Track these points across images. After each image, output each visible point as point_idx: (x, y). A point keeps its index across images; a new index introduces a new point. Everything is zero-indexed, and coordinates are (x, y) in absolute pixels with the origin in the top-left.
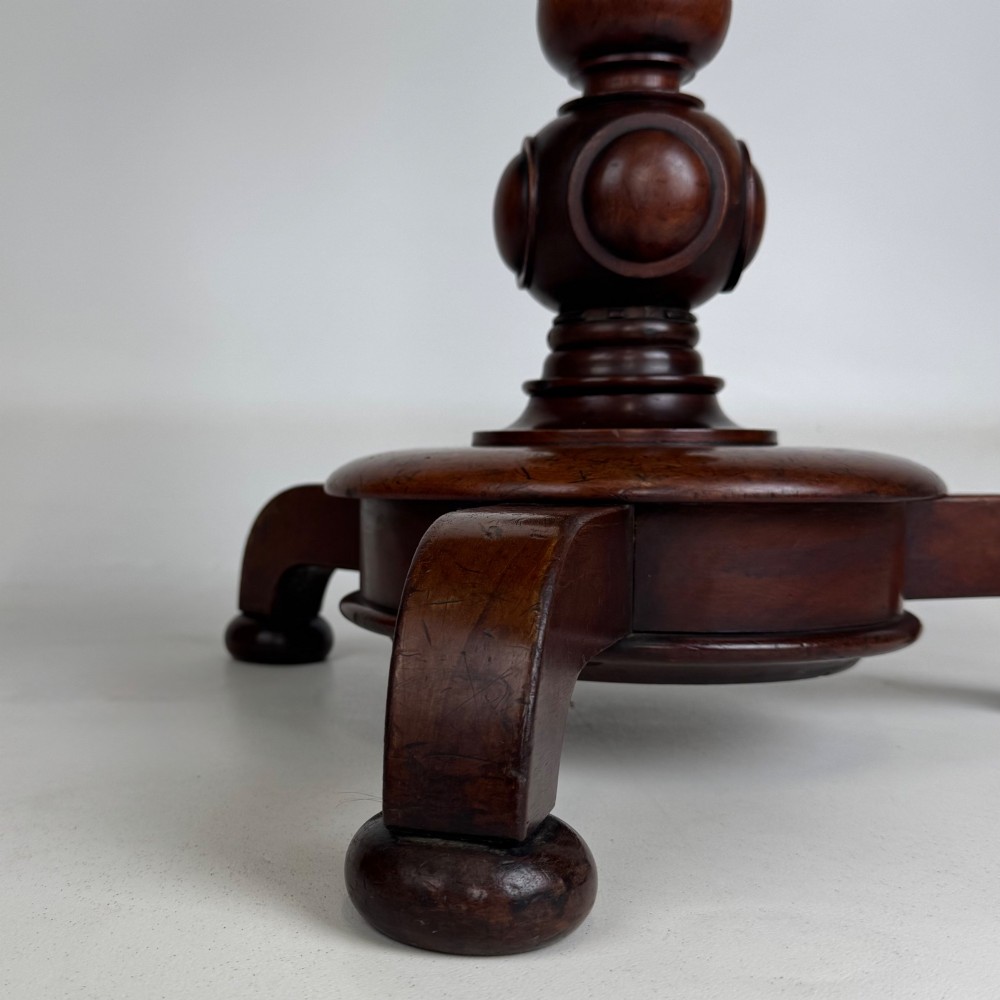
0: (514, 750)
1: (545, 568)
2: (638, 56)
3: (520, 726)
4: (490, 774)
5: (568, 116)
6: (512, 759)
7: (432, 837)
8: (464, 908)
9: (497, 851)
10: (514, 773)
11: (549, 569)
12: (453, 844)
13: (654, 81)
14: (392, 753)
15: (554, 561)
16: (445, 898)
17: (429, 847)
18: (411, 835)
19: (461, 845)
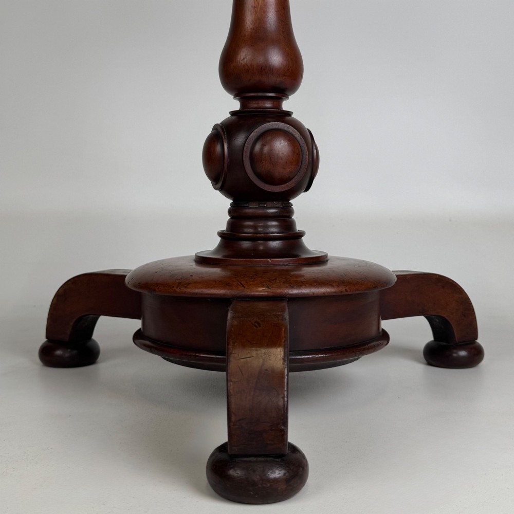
0: (282, 418)
1: (283, 341)
2: (260, 94)
3: (284, 408)
4: (273, 429)
5: (234, 117)
6: (282, 421)
7: (250, 457)
8: (269, 485)
9: (277, 460)
10: (283, 428)
11: (285, 341)
12: (259, 459)
13: (268, 104)
14: (232, 424)
15: (285, 337)
16: (261, 482)
17: (250, 462)
18: (241, 457)
19: (263, 459)
